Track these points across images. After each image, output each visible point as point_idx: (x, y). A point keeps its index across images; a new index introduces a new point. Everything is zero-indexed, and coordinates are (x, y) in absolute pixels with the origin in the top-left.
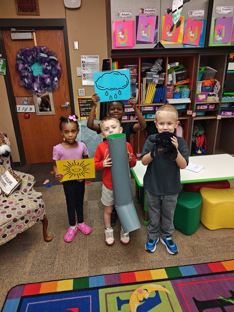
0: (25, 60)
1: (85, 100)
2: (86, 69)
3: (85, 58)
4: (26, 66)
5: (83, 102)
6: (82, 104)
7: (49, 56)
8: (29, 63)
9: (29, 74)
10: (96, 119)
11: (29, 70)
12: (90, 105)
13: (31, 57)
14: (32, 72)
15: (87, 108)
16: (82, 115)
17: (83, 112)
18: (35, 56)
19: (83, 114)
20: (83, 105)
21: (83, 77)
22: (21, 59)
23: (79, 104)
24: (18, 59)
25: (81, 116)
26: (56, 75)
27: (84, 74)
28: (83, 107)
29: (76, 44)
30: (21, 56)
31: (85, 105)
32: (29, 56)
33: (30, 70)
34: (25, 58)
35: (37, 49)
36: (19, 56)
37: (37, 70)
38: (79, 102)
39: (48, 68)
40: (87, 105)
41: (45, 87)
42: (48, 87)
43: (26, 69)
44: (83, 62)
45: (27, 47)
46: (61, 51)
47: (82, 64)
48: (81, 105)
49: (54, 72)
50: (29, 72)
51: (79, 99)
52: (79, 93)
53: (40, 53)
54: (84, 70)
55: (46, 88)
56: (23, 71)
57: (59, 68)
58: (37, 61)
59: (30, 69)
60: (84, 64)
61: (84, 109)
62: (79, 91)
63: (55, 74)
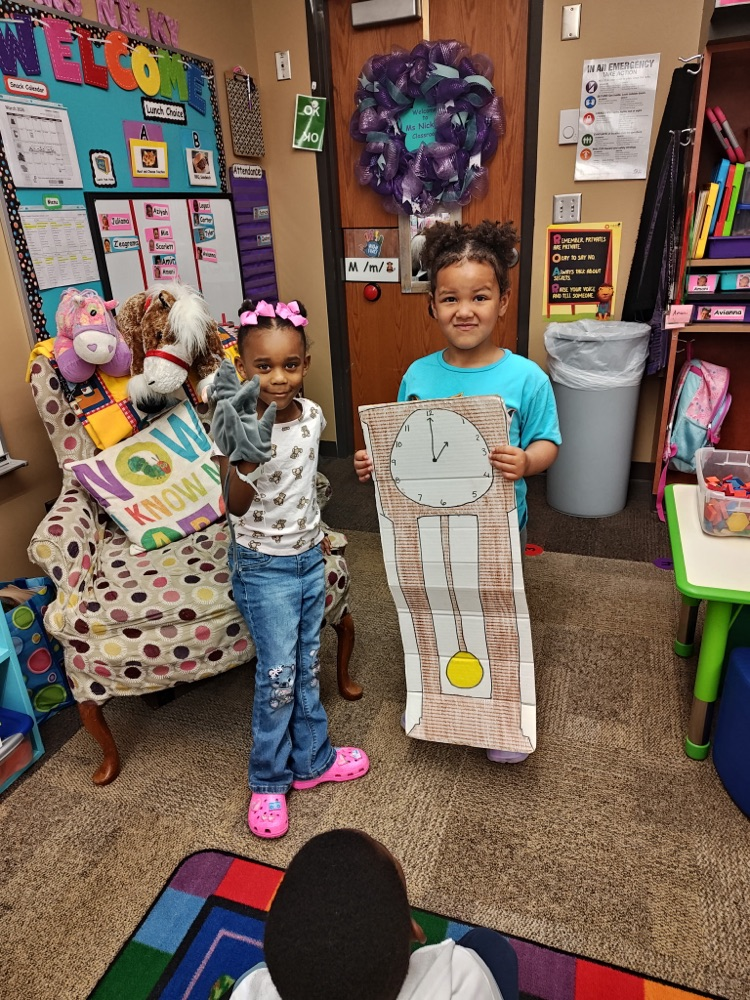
0: (384, 95)
1: (575, 240)
2: (595, 116)
3: (600, 69)
4: (384, 115)
5: (565, 247)
6: (563, 252)
7: (463, 74)
8: (394, 104)
9: (392, 145)
10: (609, 315)
11: (392, 129)
12: (591, 257)
13: (402, 82)
14: (402, 138)
15: (579, 271)
16: (555, 296)
17: (562, 284)
18: (416, 74)
19: (562, 293)
20: (566, 258)
21: (580, 147)
22: (372, 94)
23: (552, 252)
24: (363, 94)
25: (552, 301)
26: (480, 146)
27: (588, 136)
28: (563, 266)
29: (573, 18)
30: (372, 81)
31: (574, 258)
32: (395, 81)
33: (396, 131)
34: (384, 87)
35: (427, 51)
36: (365, 82)
37: (418, 129)
38: (552, 244)
39: (456, 120)
40: (582, 257)
41: (434, 193)
42: (446, 191)
43: (383, 126)
44: (588, 89)
45: (395, 47)
46: (512, 51)
47: (585, 95)
48: (557, 258)
49: (472, 135)
50: (393, 138)
51: (553, 234)
52: (558, 210)
53: (437, 65)
54: (589, 120)
55: (439, 197)
56: (372, 133)
57: (496, 117)
58: (422, 98)
59: (395, 127)
60: (595, 95)
61: (565, 275)
62: (559, 204)
63: (476, 143)
